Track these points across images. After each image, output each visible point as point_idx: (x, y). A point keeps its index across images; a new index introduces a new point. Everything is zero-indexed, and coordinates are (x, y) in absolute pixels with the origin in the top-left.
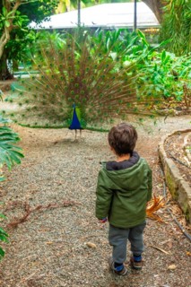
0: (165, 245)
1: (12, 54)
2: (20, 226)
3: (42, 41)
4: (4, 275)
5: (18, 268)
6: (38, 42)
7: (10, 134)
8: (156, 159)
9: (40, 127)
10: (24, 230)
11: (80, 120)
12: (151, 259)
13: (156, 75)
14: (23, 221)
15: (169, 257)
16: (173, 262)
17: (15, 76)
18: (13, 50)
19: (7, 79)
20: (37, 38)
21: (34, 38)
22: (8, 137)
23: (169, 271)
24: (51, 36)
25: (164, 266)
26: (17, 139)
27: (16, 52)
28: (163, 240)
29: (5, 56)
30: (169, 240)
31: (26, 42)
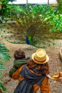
1: (2, 14)
2: (8, 83)
3: (13, 9)
7: (6, 49)
8: (58, 57)
9: (16, 43)
10: (10, 84)
13: (57, 24)
14: (9, 81)
18: (2, 12)
20: (11, 8)
21: (10, 8)
24: (17, 7)
26: (9, 51)
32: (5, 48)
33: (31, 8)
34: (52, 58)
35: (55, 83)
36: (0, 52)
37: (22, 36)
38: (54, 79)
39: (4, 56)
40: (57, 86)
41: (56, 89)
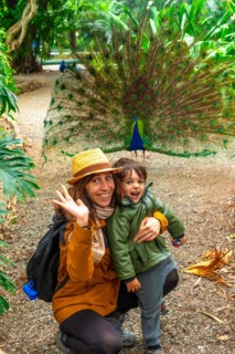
0: (220, 312)
1: (42, 32)
4: (8, 338)
5: (27, 330)
6: (83, 13)
7: (22, 159)
11: (142, 137)
12: (199, 328)
15: (222, 326)
16: (227, 333)
17: (44, 67)
18: (43, 27)
19: (31, 72)
20: (80, 9)
21: (75, 8)
22: (19, 162)
23: (219, 342)
24: (104, 4)
25: (214, 336)
26: (31, 165)
27: (47, 30)
28: (220, 306)
29: (30, 37)
30: (228, 306)
31: (63, 14)
32: (17, 155)
33: (154, 10)
34: (209, 203)
35: (197, 286)
36: (2, 167)
37: (106, 123)
38: (195, 271)
39: (14, 181)
40: (201, 295)
41: (195, 302)
